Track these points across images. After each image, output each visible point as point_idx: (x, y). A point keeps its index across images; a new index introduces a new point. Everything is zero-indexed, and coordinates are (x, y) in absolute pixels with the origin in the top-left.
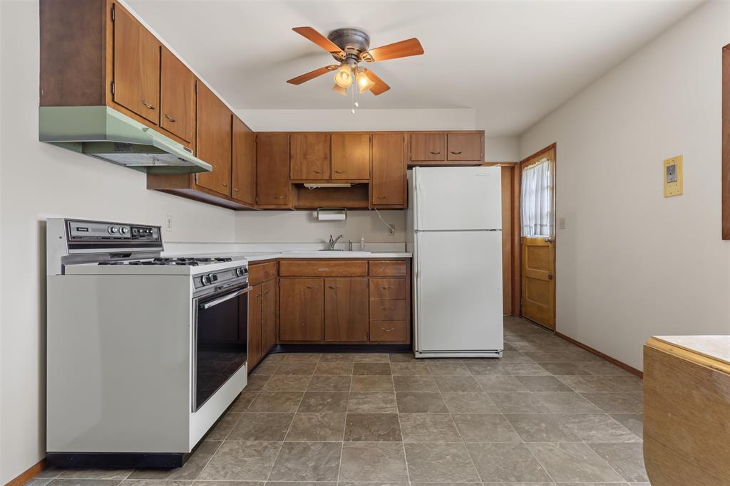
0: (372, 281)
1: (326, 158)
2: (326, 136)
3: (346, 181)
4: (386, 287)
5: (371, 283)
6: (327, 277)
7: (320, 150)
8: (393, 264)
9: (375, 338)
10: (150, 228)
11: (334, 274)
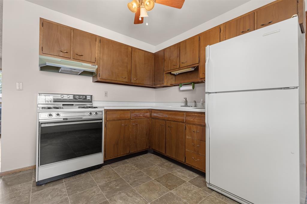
0: (187, 126)
1: (178, 56)
2: (178, 45)
3: (188, 67)
4: (195, 131)
5: (187, 127)
6: (168, 120)
7: (175, 54)
8: (199, 116)
9: (188, 162)
10: (86, 96)
11: (170, 119)
